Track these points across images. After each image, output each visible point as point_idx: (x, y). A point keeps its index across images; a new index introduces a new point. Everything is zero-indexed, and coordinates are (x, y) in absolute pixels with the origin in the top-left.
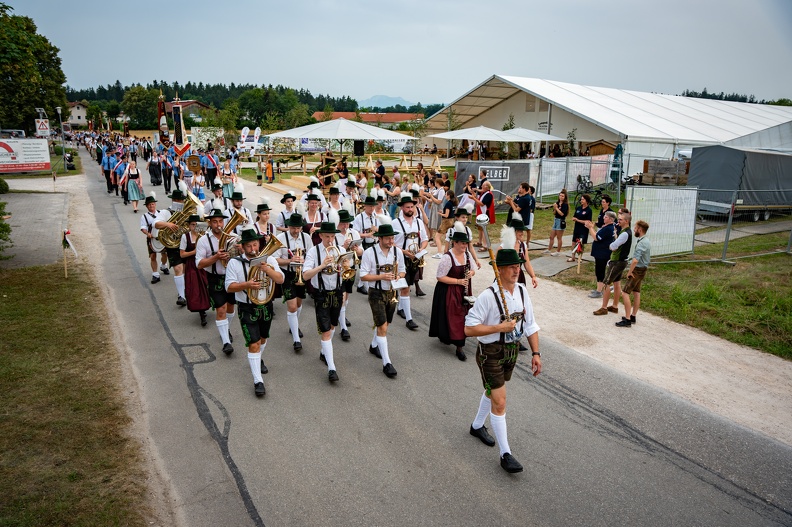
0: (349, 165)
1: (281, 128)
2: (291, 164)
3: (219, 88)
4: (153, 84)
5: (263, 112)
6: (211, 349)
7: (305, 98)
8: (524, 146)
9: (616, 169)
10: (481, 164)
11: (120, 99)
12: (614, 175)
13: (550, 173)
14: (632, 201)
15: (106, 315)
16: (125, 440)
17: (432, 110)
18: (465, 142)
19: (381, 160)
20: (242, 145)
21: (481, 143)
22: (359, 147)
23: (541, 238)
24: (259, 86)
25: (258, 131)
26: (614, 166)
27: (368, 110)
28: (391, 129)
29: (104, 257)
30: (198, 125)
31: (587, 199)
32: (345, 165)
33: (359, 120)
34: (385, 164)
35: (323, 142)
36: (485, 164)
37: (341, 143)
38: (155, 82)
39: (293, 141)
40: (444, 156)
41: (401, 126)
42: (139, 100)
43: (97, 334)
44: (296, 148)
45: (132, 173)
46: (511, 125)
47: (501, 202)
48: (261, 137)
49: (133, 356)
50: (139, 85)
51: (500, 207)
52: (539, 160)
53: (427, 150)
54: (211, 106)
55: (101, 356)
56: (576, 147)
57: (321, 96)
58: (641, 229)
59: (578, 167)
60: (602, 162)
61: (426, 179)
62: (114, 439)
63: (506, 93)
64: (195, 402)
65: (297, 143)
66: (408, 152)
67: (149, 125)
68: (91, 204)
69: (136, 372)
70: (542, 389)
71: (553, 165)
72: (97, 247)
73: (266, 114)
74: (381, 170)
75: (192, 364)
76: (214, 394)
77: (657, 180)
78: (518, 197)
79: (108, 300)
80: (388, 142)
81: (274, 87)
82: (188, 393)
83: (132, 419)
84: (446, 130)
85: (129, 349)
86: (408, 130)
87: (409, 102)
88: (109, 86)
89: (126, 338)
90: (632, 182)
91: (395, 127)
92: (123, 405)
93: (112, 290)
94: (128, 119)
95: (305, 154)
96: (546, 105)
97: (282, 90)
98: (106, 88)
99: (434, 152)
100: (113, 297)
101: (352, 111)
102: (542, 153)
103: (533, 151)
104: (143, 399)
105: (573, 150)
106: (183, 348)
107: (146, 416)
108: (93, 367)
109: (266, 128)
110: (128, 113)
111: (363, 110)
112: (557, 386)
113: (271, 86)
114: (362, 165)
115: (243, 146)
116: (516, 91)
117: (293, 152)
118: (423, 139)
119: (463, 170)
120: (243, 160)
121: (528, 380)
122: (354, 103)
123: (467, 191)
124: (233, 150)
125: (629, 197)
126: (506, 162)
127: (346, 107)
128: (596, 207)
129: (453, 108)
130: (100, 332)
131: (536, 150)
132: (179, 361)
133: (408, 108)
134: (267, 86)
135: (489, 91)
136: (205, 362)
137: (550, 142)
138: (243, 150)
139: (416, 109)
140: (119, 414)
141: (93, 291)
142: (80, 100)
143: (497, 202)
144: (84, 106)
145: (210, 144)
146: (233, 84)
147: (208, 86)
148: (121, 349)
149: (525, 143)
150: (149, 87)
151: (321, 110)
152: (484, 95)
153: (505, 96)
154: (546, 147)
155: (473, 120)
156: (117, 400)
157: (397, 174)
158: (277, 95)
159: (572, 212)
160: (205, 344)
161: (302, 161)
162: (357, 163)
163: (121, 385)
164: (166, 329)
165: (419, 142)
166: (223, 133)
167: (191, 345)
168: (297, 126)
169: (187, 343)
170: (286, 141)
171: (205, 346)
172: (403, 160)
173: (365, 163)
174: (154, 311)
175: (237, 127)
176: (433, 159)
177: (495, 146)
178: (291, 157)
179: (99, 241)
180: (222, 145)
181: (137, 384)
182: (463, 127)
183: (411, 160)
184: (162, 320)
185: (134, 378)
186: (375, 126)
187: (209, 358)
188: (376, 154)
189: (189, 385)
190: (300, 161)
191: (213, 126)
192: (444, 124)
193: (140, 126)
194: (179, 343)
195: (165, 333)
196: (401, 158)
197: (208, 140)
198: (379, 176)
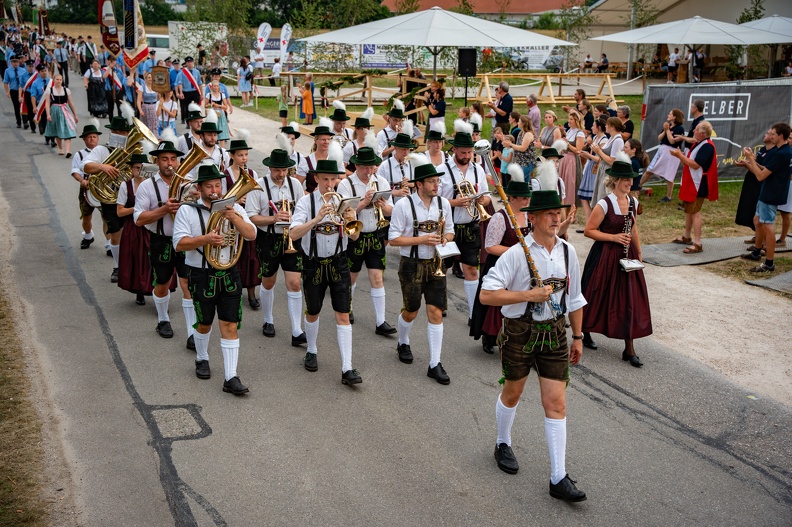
1: (327, 26)
2: (345, 91)
6: (203, 414)
8: (780, 51)
10: (694, 90)
15: (18, 352)
18: (662, 49)
19: (506, 85)
20: (258, 57)
21: (694, 49)
22: (468, 61)
25: (286, 31)
28: (523, 26)
29: (16, 248)
30: (180, 18)
33: (467, 11)
34: (515, 91)
35: (403, 51)
36: (702, 90)
37: (435, 54)
39: (349, 49)
40: (621, 76)
41: (541, 21)
44: (354, 62)
45: (56, 93)
46: (757, 12)
47: (731, 161)
48: (292, 41)
49: (65, 424)
51: (728, 171)
53: (589, 65)
55: (7, 424)
61: (589, 120)
64: (173, 510)
65: (355, 54)
66: (554, 68)
69: (70, 453)
74: (506, 102)
75: (169, 440)
76: (206, 496)
78: (763, 150)
79: (22, 324)
80: (518, 50)
82: (159, 491)
84: (626, 27)
86: (555, 27)
89: (53, 392)
91: (530, 23)
92: (42, 513)
93: (30, 308)
95: (369, 73)
99: (603, 68)
100: (32, 320)
104: (79, 502)
106: (154, 413)
109: (300, 24)
114: (472, 93)
115: (261, 56)
117: (347, 69)
118: (583, 44)
119: (659, 102)
120: (260, 82)
123: (665, 141)
124: (243, 65)
126: (744, 83)
132: (147, 435)
136: (192, 437)
138: (260, 65)
143: (723, 161)
145: (202, 54)
148: (43, 411)
149: (784, 46)
156: (32, 504)
157: (536, 110)
160: (194, 405)
161: (365, 86)
162: (463, 90)
163: (40, 476)
164: (126, 378)
165: (575, 51)
166: (225, 34)
167: (169, 407)
168: (357, 23)
169: (162, 404)
170: (337, 49)
171: (194, 409)
172: (545, 83)
173: (477, 89)
174: (105, 345)
175: (249, 22)
176: (601, 81)
177: (722, 55)
178: (345, 79)
179: (7, 220)
180: (223, 54)
181: (69, 474)
182: (659, 19)
183: (560, 85)
184: (118, 361)
185: (65, 465)
186: (495, 21)
187: (199, 430)
188: (497, 73)
189: (162, 478)
190: (361, 86)
191: (207, 20)
192: (624, 14)
193: (77, 16)
194: (148, 403)
195: (122, 384)
196: (541, 81)
197: (199, 46)
198: (503, 113)
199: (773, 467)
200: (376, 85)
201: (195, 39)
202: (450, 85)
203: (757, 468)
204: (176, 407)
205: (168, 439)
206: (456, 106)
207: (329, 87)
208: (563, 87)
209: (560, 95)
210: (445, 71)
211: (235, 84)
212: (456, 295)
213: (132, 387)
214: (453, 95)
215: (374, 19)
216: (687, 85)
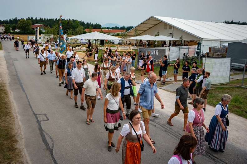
1: (73, 35)
2: (77, 48)
3: (51, 20)
4: (28, 18)
5: (67, 29)
6: (47, 116)
7: (82, 24)
8: (163, 42)
9: (198, 51)
10: (147, 49)
11: (16, 23)
12: (198, 53)
13: (173, 52)
14: (205, 63)
15: (10, 102)
16: (16, 149)
17: (129, 28)
18: (141, 41)
21: (147, 41)
22: (102, 42)
23: (170, 77)
24: (66, 19)
25: (66, 36)
26: (198, 50)
27: (105, 28)
28: (113, 35)
29: (9, 80)
30: (43, 33)
31: (188, 62)
33: (102, 32)
34: (112, 48)
36: (149, 49)
37: (96, 41)
38: (29, 17)
39: (78, 39)
40: (133, 46)
41: (117, 34)
42: (23, 24)
43: (6, 109)
44: (79, 42)
46: (158, 34)
47: (155, 63)
49: (19, 117)
50: (23, 19)
52: (169, 47)
53: (127, 43)
54: (48, 26)
55: (7, 117)
56: (183, 42)
57: (88, 23)
58: (207, 75)
59: (184, 50)
60: (193, 48)
62: (12, 148)
63: (156, 22)
64: (42, 136)
65: (79, 40)
66: (120, 44)
67: (26, 33)
68: (5, 61)
69: (20, 123)
70: (171, 135)
71: (174, 50)
72: (7, 77)
73: (68, 29)
76: (48, 133)
77: (214, 55)
79: (10, 96)
80: (112, 40)
81: (71, 20)
82: (38, 132)
83: (18, 141)
84: (134, 36)
85: (18, 115)
86: (120, 36)
87: (120, 26)
88: (13, 19)
89: (16, 111)
90: (204, 56)
91: (115, 35)
92: (15, 136)
93: (12, 93)
94: (19, 30)
95: (82, 44)
96: (171, 27)
97: (74, 21)
98: (12, 20)
99: (130, 44)
100: (12, 95)
101: (99, 29)
102: (170, 44)
103: (166, 44)
104: (22, 134)
105: (182, 43)
106: (37, 115)
107: (23, 140)
108: (5, 121)
109: (68, 34)
110: (19, 28)
111: (103, 28)
112: (177, 134)
113: (70, 19)
114: (103, 48)
116: (160, 22)
117: (77, 43)
118: (125, 39)
119: (141, 51)
121: (166, 131)
122: (100, 26)
125: (204, 62)
126: (157, 48)
127: (97, 27)
128: (191, 65)
129: (137, 28)
130: (7, 108)
131: (168, 43)
132: (36, 120)
133: (120, 28)
134: (68, 19)
135: (150, 22)
136: (45, 121)
137: (173, 41)
139: (123, 28)
140: (14, 139)
141: (5, 93)
142: (3, 24)
144: (4, 26)
145: (48, 40)
146: (56, 19)
147: (47, 19)
148: (15, 115)
149: (164, 41)
150: (27, 19)
151: (88, 28)
152: (148, 23)
153: (156, 24)
154: (171, 42)
155: (144, 33)
156: (13, 134)
158: (72, 23)
159: (181, 67)
161: (81, 47)
162: (101, 48)
163: (14, 128)
164: (31, 108)
165: (124, 41)
166: (52, 36)
167: (40, 114)
168: (80, 34)
170: (75, 39)
171: (45, 115)
172: (118, 47)
173: (104, 48)
174: (27, 101)
175: (57, 34)
176: (129, 46)
177: (152, 42)
178: (77, 45)
179: (8, 75)
180: (52, 40)
181: (20, 128)
182: (140, 35)
183: (121, 47)
184: (30, 104)
185: (19, 126)
186: (108, 34)
187: (47, 119)
188: (108, 44)
189: (39, 129)
191: (49, 33)
192: (134, 34)
193: (23, 33)
194: (36, 113)
195: (30, 109)
196: (117, 46)
197: (47, 39)
198: (110, 53)
199: (163, 125)
200: (83, 47)
201: (46, 37)
203: (160, 125)
204: (42, 114)
205: (40, 121)
206: (100, 51)
207: (74, 47)
209: (121, 49)
210: (97, 44)
211: (54, 46)
213: (33, 110)
215: (83, 33)
216: (146, 48)
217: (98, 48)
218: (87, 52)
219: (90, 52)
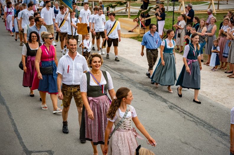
0: (166, 10)
2: (118, 9)
19: (191, 5)
32: (163, 9)
34: (195, 8)
74: (191, 13)
114: (177, 9)
160: (51, 151)
161: (127, 6)
162: (172, 7)
164: (20, 138)
167: (39, 152)
169: (36, 150)
171: (50, 153)
172: (211, 4)
173: (179, 7)
174: (10, 123)
178: (118, 3)
183: (218, 4)
184: (16, 131)
190: (125, 6)
194: (30, 149)
195: (18, 141)
196: (209, 2)
198: (190, 18)
200: (132, 5)
202: (166, 5)
204: (42, 152)
206: (168, 15)
207: (111, 7)
208: (220, 5)
209: (218, 9)
212: (169, 102)
213: (23, 143)
214: (167, 10)
217: (165, 7)
218: (140, 17)
219: (146, 17)
